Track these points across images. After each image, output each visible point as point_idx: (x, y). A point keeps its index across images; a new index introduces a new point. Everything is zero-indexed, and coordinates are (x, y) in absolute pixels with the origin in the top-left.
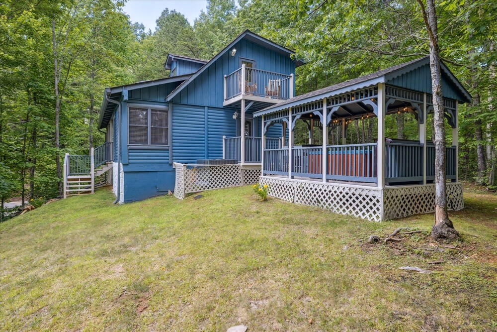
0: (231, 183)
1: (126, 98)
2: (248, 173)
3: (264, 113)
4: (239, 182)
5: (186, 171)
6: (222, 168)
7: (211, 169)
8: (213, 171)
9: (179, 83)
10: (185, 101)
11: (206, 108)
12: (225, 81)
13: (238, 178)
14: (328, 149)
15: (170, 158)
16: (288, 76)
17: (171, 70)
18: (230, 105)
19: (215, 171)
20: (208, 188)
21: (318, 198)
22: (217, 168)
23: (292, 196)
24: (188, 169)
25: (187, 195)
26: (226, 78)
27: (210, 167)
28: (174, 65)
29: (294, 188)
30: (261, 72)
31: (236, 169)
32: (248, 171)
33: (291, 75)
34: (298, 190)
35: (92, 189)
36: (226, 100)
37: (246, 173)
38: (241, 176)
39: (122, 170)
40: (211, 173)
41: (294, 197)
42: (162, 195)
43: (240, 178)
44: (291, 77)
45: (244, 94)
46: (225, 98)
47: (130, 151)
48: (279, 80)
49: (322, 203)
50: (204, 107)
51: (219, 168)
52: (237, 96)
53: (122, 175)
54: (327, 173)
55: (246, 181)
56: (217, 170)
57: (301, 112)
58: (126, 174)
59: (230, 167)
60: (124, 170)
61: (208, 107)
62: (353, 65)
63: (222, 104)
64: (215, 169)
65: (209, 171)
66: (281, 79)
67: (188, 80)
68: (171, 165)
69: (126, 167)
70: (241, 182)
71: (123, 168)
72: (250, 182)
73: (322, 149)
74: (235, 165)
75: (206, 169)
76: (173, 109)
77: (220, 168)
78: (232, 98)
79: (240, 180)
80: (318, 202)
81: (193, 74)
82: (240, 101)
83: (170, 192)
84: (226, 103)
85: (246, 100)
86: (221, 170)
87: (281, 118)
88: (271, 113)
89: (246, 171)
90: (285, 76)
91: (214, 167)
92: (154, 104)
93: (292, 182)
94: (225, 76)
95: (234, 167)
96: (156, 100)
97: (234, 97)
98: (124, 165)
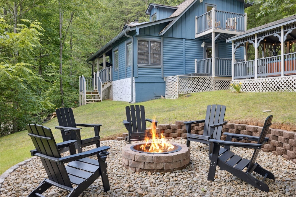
0: (207, 89)
1: (138, 33)
2: (217, 83)
3: (233, 40)
4: (211, 89)
5: (179, 80)
6: (201, 79)
7: (193, 79)
8: (195, 80)
9: (168, 23)
10: (171, 36)
11: (184, 40)
12: (196, 20)
13: (211, 86)
14: (285, 57)
15: (162, 74)
16: (243, 15)
17: (150, 14)
18: (200, 37)
19: (196, 80)
20: (192, 92)
21: (279, 86)
22: (197, 79)
23: (259, 89)
24: (180, 79)
25: (180, 95)
26: (197, 18)
27: (193, 78)
28: (154, 11)
29: (259, 84)
30: (225, 13)
31: (209, 79)
32: (217, 81)
33: (245, 14)
34: (262, 84)
35: (101, 99)
36: (197, 34)
37: (216, 82)
38: (213, 84)
39: (134, 81)
40: (194, 82)
41: (260, 89)
42: (158, 98)
43: (212, 86)
44: (245, 15)
45: (214, 28)
46: (196, 32)
47: (139, 69)
48: (235, 18)
49: (281, 89)
50: (183, 39)
51: (198, 79)
52: (209, 29)
53: (134, 84)
54: (285, 70)
55: (216, 88)
56: (197, 80)
57: (264, 35)
58: (137, 83)
59: (206, 78)
60: (135, 81)
61: (185, 39)
62: (292, 4)
63: (194, 36)
64: (196, 79)
65: (192, 81)
66: (237, 17)
67: (174, 21)
68: (163, 78)
69: (137, 79)
70: (213, 88)
71: (135, 80)
72: (218, 89)
73: (280, 57)
74: (209, 77)
75: (191, 79)
76: (164, 41)
77: (200, 79)
78: (203, 32)
79: (212, 87)
80: (279, 88)
81: (177, 16)
82: (211, 33)
83: (162, 97)
84: (197, 36)
85: (215, 32)
86: (200, 80)
87: (248, 41)
88: (237, 39)
89: (216, 81)
90: (241, 15)
91: (196, 78)
92: (152, 38)
93: (258, 80)
94: (196, 17)
95: (208, 78)
96: (153, 35)
97: (205, 31)
98: (135, 77)
